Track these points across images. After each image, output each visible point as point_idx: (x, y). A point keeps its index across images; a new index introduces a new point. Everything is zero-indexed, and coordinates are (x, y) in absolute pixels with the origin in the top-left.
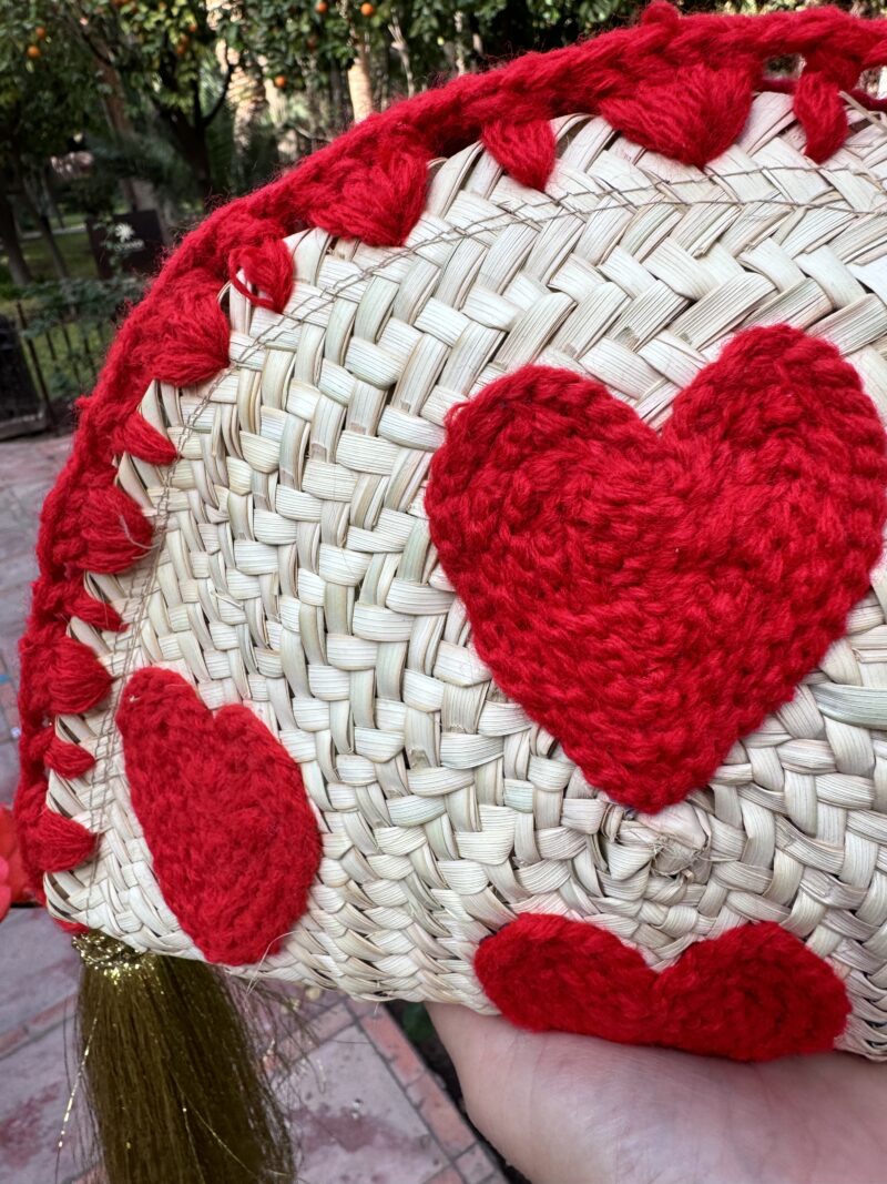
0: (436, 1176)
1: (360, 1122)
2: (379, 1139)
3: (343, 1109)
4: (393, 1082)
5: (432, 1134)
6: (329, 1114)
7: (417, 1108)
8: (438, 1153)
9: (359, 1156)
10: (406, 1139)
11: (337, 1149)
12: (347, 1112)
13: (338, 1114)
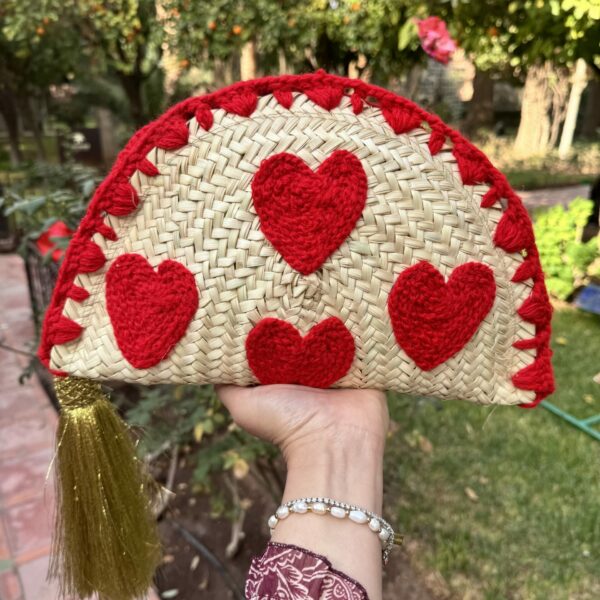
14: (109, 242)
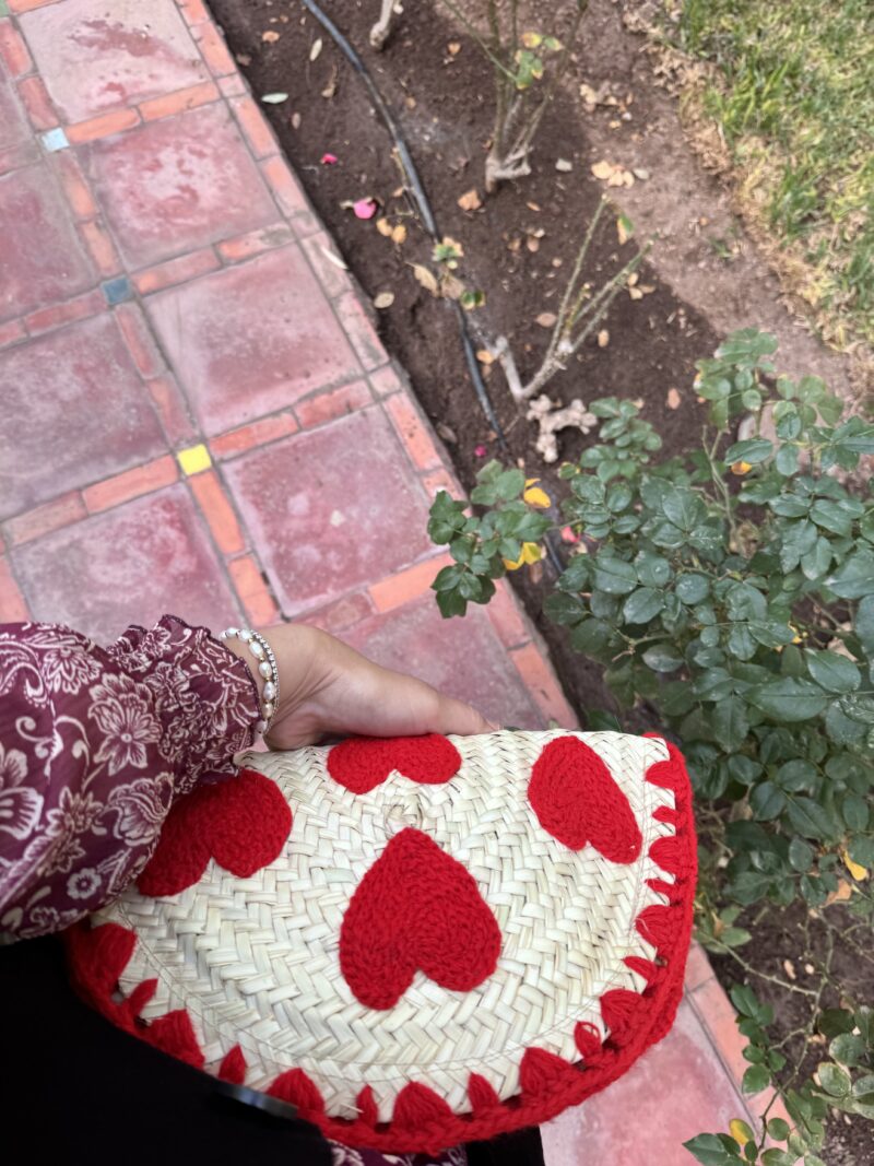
0: (200, 85)
1: (147, 39)
2: (160, 53)
3: (134, 29)
4: (181, 22)
5: (203, 59)
6: (123, 30)
7: (196, 42)
8: (205, 71)
9: (142, 61)
10: (181, 58)
11: (126, 53)
12: (137, 33)
13: (130, 31)
14: (653, 876)
